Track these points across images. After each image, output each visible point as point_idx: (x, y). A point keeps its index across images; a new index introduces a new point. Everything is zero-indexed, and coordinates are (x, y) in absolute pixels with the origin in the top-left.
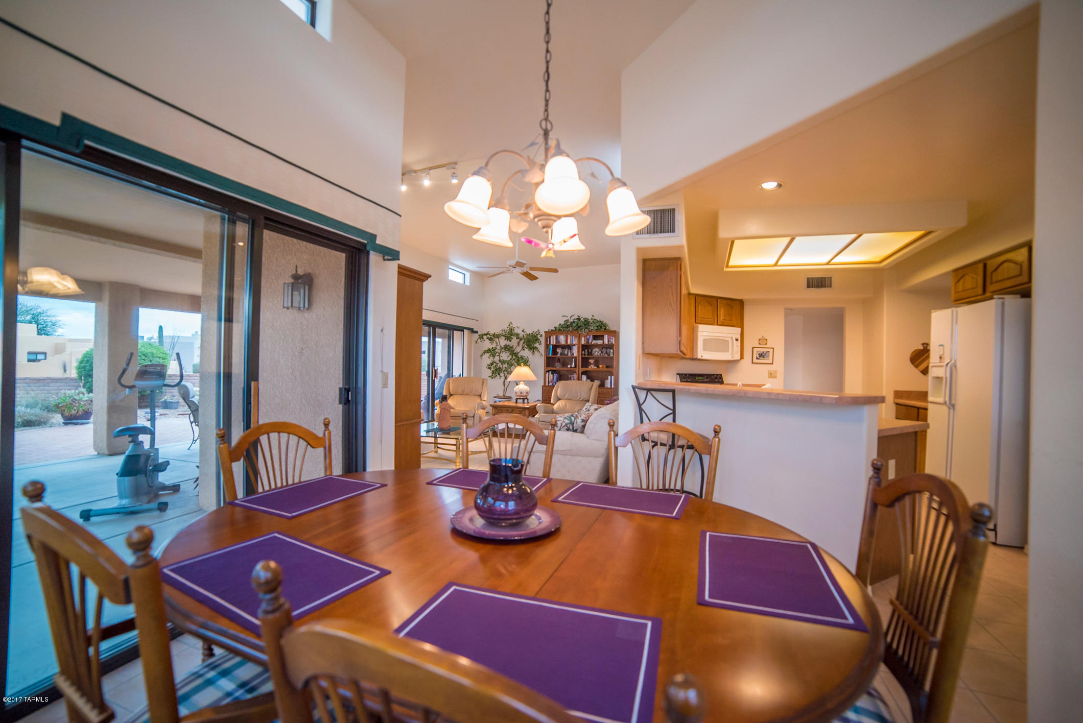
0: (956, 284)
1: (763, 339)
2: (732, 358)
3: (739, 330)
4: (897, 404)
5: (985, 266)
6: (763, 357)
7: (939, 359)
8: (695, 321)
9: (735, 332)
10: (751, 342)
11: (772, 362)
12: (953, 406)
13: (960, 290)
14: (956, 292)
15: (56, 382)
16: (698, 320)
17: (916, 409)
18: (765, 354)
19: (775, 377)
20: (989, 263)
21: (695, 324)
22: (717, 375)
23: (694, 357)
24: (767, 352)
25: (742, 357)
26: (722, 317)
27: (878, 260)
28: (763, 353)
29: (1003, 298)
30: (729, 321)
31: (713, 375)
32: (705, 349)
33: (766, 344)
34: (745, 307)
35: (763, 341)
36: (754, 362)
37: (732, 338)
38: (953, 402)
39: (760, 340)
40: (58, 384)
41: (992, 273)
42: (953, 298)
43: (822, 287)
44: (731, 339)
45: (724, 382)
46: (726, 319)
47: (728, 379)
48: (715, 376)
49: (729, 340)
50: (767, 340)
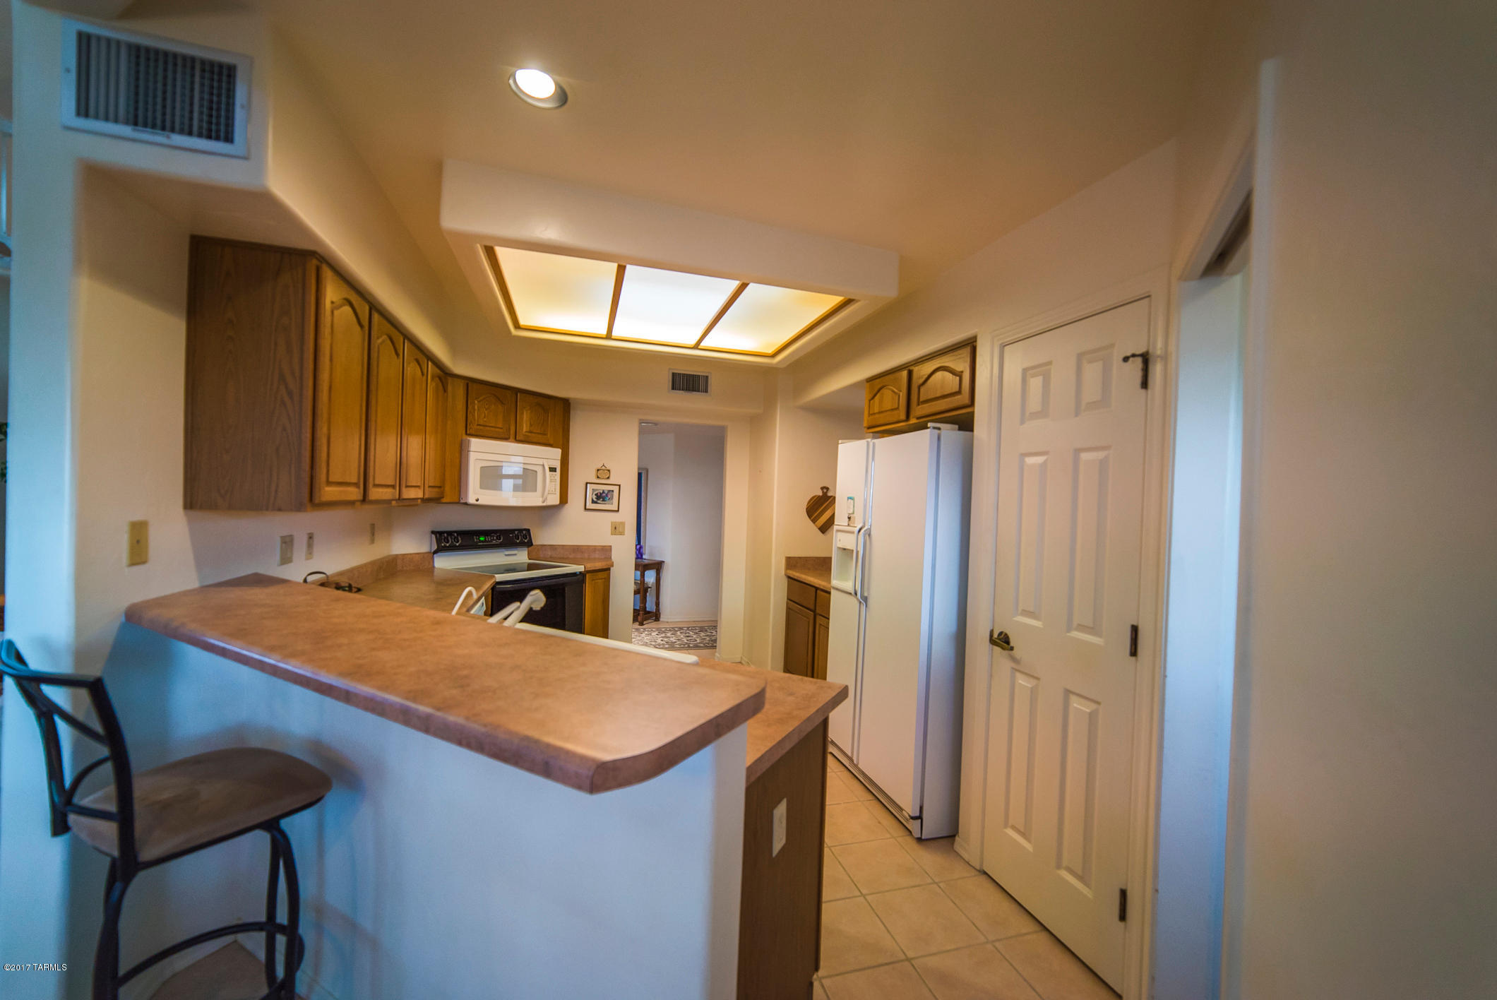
0: (870, 401)
1: (604, 470)
2: (543, 502)
3: (557, 452)
4: (789, 577)
5: (910, 373)
6: (603, 500)
7: (847, 520)
8: (466, 431)
9: (553, 455)
10: (581, 474)
11: (617, 509)
12: (865, 599)
13: (876, 411)
14: (870, 415)
16: (473, 428)
17: (814, 589)
18: (607, 495)
19: (622, 533)
20: (916, 369)
21: (465, 437)
22: (521, 531)
23: (462, 501)
24: (609, 491)
25: (564, 499)
26: (525, 428)
27: (770, 351)
28: (603, 492)
29: (939, 429)
30: (540, 436)
31: (512, 531)
32: (484, 486)
33: (608, 478)
34: (571, 412)
35: (603, 472)
36: (587, 507)
37: (543, 465)
38: (866, 594)
39: (598, 470)
41: (919, 387)
42: (865, 424)
43: (694, 390)
44: (541, 468)
45: (534, 544)
46: (535, 431)
47: (543, 537)
48: (516, 532)
49: (539, 470)
50: (609, 471)
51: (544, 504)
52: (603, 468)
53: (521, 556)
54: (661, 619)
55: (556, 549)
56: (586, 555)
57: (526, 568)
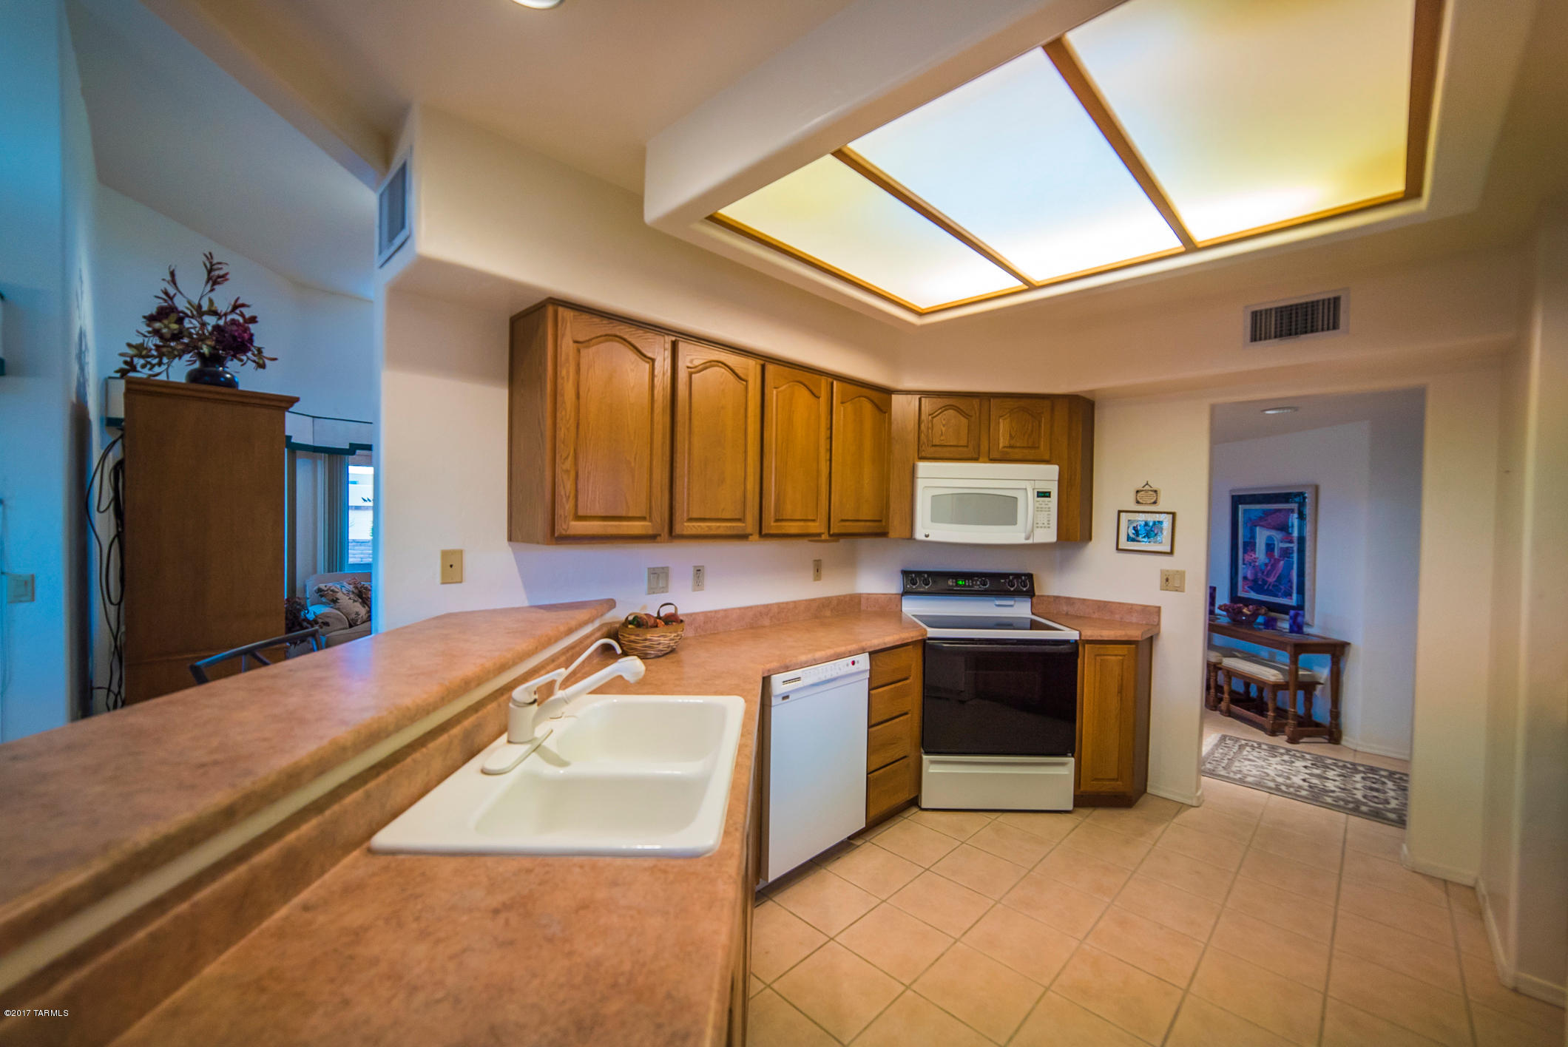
1: (1147, 491)
2: (1027, 538)
3: (1054, 470)
6: (1147, 536)
8: (917, 455)
11: (1169, 551)
15: (361, 545)
16: (928, 452)
18: (1151, 529)
19: (1179, 589)
21: (911, 461)
22: (1015, 575)
23: (915, 538)
24: (1157, 523)
26: (1003, 442)
28: (1146, 524)
30: (1026, 451)
31: (1005, 576)
33: (1154, 503)
35: (1146, 495)
36: (1122, 547)
37: (1028, 490)
39: (1137, 492)
40: (363, 548)
44: (1022, 493)
45: (1037, 593)
46: (1018, 445)
47: (1052, 585)
48: (1011, 577)
49: (1020, 495)
50: (1156, 491)
51: (1030, 541)
52: (1147, 487)
53: (1021, 609)
54: (1343, 742)
55: (1073, 603)
56: (1117, 617)
57: (1029, 626)
